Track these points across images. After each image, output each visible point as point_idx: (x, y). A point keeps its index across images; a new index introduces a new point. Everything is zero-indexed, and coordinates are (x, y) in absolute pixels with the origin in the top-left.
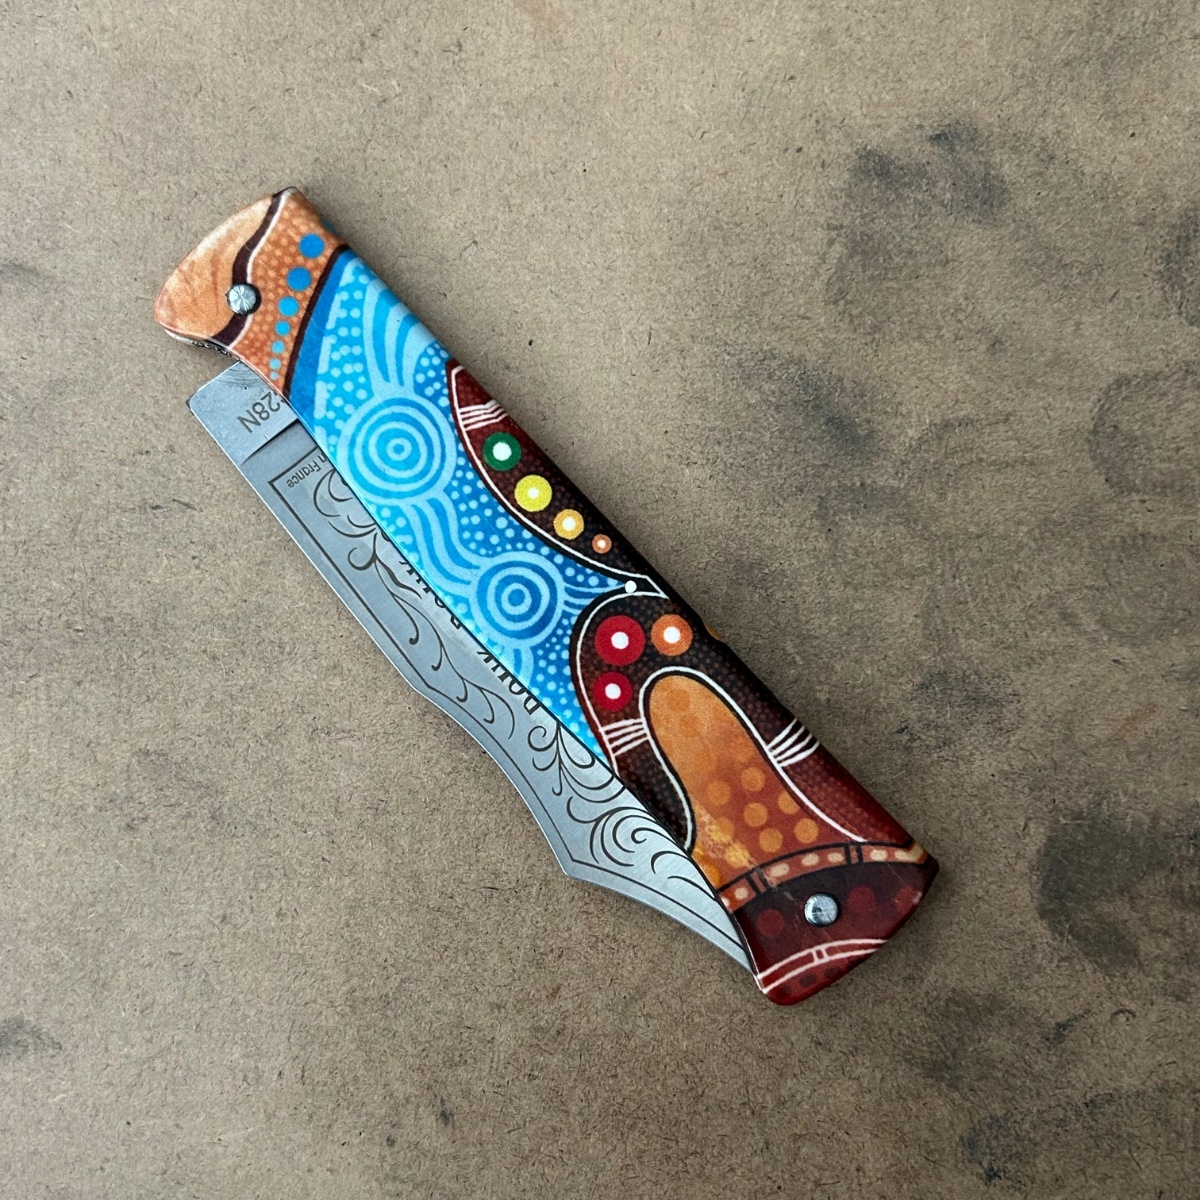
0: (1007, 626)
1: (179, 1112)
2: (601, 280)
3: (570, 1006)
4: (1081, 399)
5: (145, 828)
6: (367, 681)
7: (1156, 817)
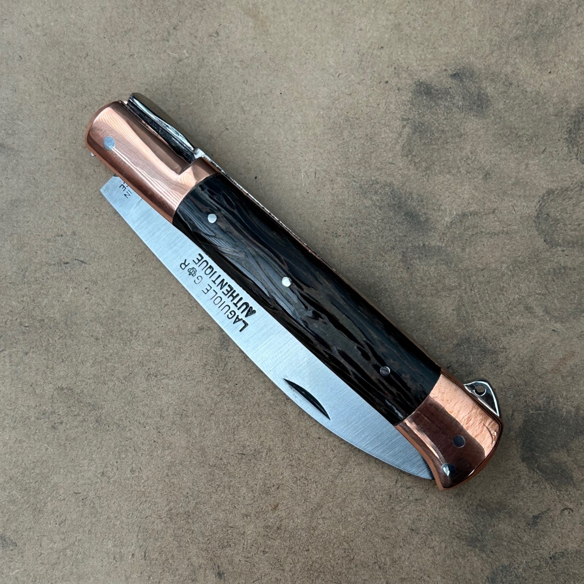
0: (498, 314)
1: (80, 577)
3: (284, 514)
4: (530, 201)
5: (61, 428)
6: (175, 349)
7: (578, 408)
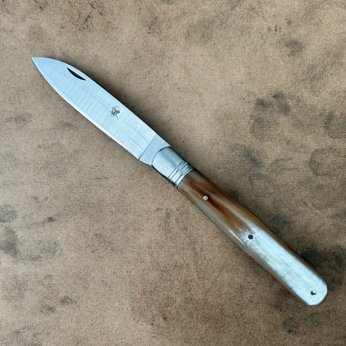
0: (291, 206)
1: (104, 317)
2: (200, 128)
3: (193, 293)
4: (307, 155)
5: (96, 252)
6: (147, 218)
7: (325, 249)
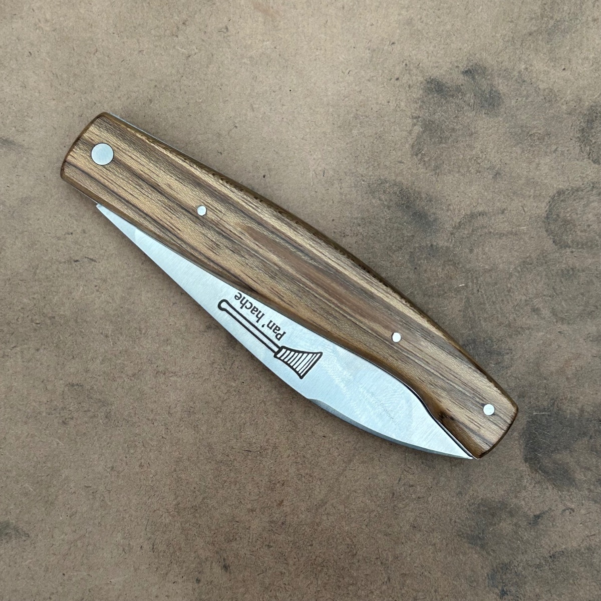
0: (505, 316)
1: (90, 568)
2: (299, 145)
3: (288, 510)
4: (540, 201)
5: (72, 423)
6: (184, 347)
7: (582, 410)
